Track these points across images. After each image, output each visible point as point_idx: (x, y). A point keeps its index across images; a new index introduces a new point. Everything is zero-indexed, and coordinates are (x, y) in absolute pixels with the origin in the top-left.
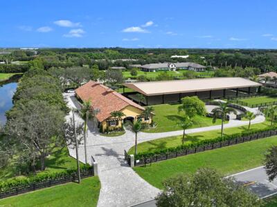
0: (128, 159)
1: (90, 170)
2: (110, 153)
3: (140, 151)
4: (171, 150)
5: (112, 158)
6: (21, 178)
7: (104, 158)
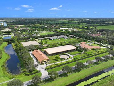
0: (45, 69)
1: (40, 71)
2: (42, 68)
3: (47, 68)
4: (52, 67)
5: (43, 69)
6: (30, 73)
7: (42, 69)
